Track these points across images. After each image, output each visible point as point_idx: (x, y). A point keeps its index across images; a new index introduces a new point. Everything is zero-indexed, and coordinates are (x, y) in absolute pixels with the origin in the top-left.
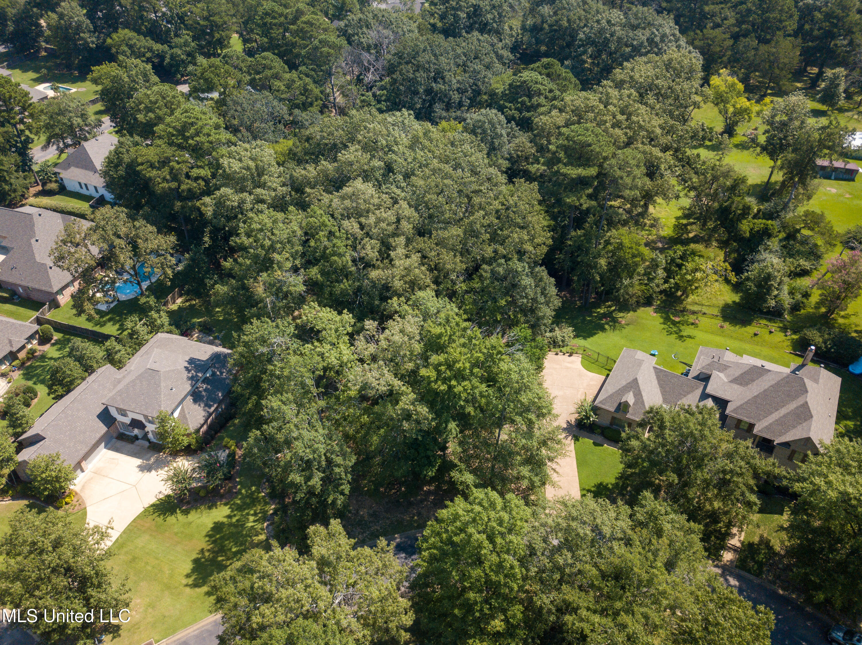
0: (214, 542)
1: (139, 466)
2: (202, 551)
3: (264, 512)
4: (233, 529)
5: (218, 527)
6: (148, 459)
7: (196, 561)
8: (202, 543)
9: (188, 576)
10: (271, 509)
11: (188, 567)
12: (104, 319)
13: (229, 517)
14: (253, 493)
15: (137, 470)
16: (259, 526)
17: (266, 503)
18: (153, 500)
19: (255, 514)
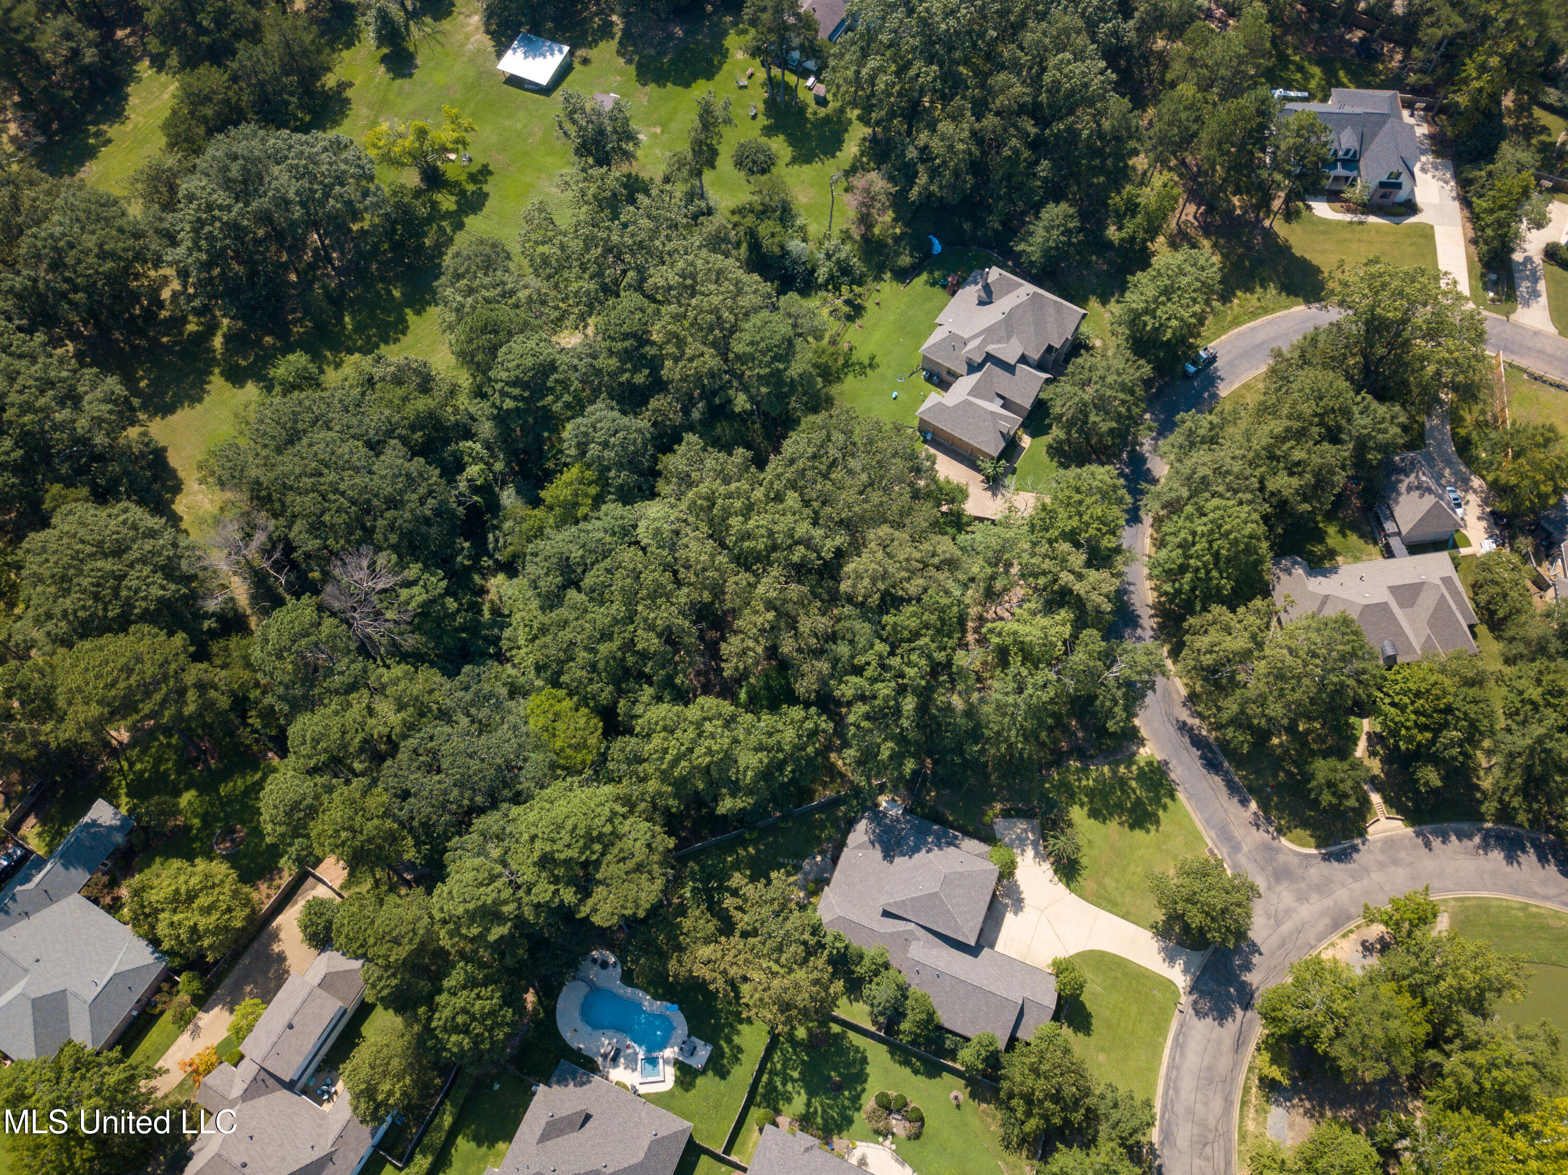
0: (1111, 814)
1: (1016, 913)
2: (1121, 824)
3: (1078, 770)
4: (1097, 799)
5: (1094, 814)
6: (1006, 906)
7: (1132, 827)
8: (1113, 826)
9: (1148, 831)
10: (1074, 764)
11: (1139, 834)
12: (727, 1050)
13: (1082, 805)
14: (1053, 786)
15: (1021, 914)
16: (1094, 775)
17: (1068, 770)
18: (1061, 887)
19: (1079, 780)
